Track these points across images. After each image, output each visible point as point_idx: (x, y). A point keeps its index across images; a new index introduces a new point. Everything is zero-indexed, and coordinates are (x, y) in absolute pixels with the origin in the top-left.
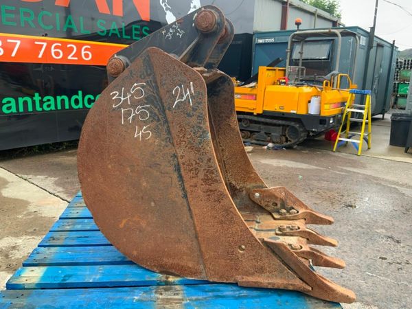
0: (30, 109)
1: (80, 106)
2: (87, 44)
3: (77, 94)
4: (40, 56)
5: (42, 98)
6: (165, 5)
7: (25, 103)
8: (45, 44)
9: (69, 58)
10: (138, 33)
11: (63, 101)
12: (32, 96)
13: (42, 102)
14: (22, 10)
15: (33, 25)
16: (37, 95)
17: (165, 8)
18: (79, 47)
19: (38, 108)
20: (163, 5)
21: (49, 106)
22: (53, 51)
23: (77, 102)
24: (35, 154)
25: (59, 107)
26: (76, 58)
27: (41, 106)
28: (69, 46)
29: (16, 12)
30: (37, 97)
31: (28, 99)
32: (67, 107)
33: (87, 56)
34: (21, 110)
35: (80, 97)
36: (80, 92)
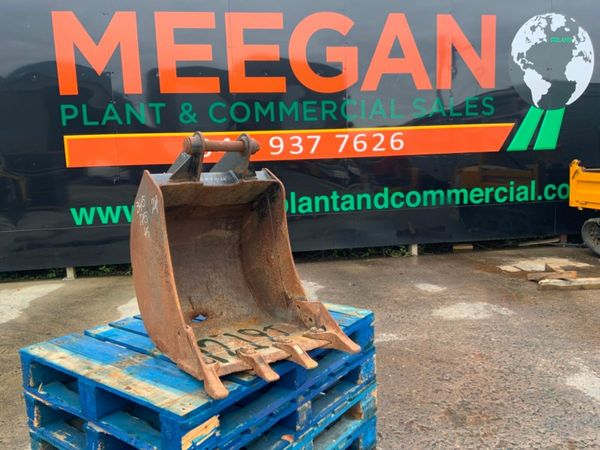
0: (327, 209)
1: (386, 205)
2: (399, 131)
3: (383, 192)
4: (341, 150)
5: (341, 197)
6: (523, 62)
7: (322, 203)
8: (346, 137)
9: (375, 149)
10: (475, 106)
11: (364, 200)
12: (329, 195)
13: (340, 202)
14: (324, 103)
15: (334, 118)
16: (335, 193)
17: (522, 66)
18: (388, 135)
19: (336, 209)
20: (519, 63)
21: (347, 205)
22: (355, 143)
23: (381, 201)
24: (335, 259)
25: (359, 207)
26: (383, 149)
27: (339, 205)
28: (375, 135)
29: (319, 106)
30: (335, 196)
31: (325, 198)
32: (369, 206)
33: (397, 145)
34: (317, 209)
35: (385, 195)
36: (386, 190)
